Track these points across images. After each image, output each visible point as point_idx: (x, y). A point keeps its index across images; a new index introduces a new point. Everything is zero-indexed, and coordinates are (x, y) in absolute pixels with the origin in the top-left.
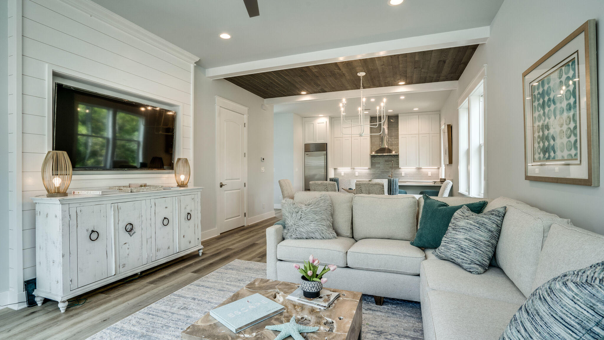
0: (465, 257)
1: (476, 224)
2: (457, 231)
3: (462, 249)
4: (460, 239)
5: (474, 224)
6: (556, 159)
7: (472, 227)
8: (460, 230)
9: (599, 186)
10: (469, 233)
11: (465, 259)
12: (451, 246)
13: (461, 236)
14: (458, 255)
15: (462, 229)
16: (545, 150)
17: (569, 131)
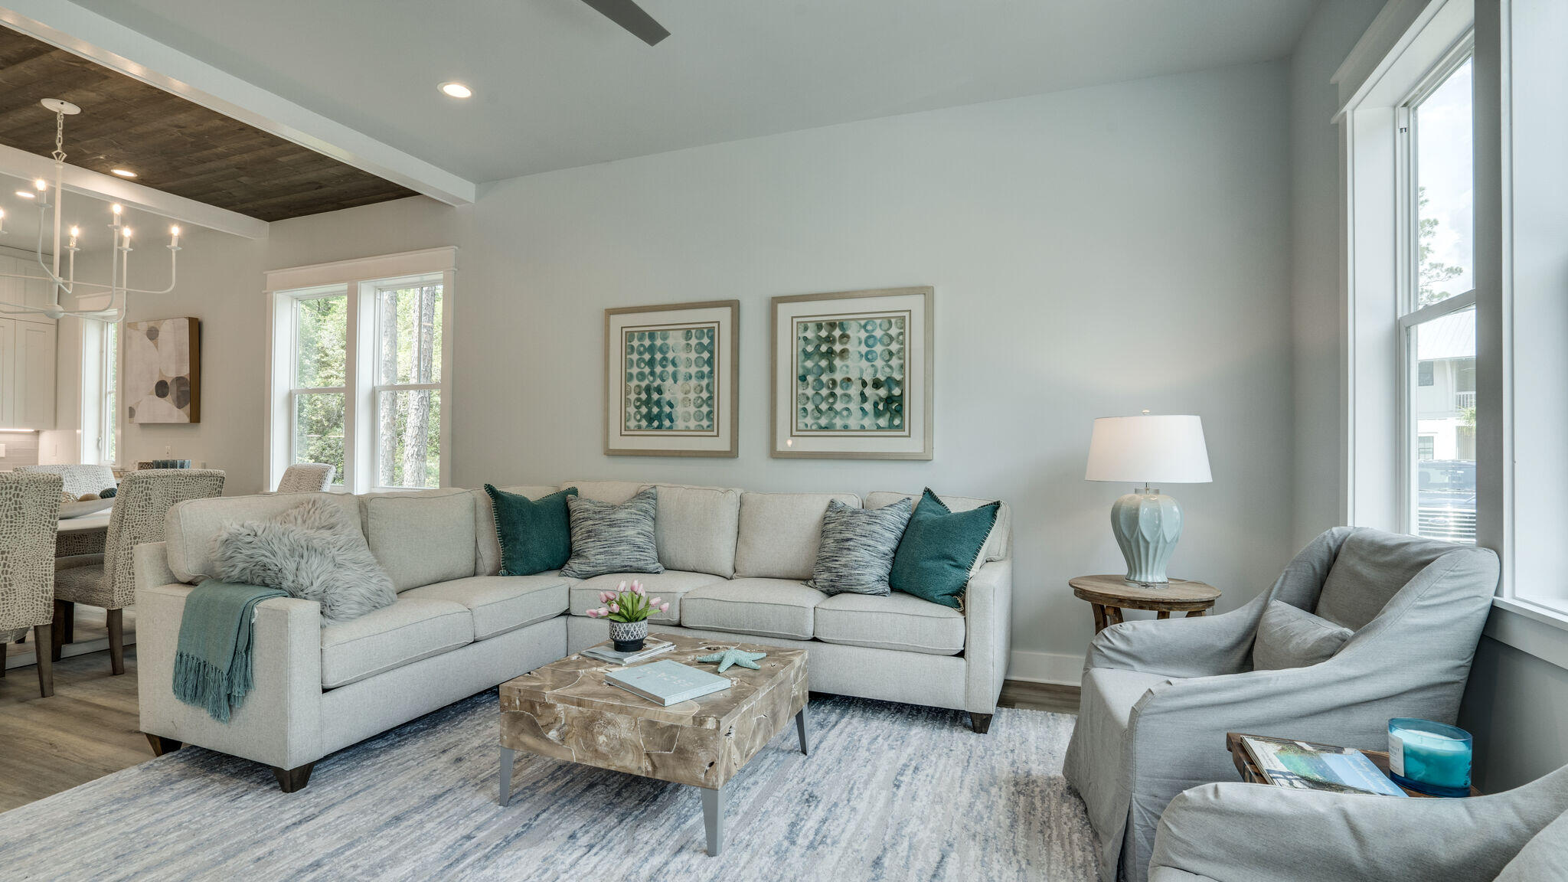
0: (646, 556)
1: (641, 513)
2: (620, 527)
3: (639, 547)
4: (631, 536)
5: (637, 512)
6: (674, 429)
7: (637, 517)
8: (626, 524)
9: (738, 457)
10: (639, 525)
11: (647, 558)
12: (620, 548)
13: (630, 532)
14: (638, 557)
15: (628, 522)
16: (650, 418)
17: (700, 400)
